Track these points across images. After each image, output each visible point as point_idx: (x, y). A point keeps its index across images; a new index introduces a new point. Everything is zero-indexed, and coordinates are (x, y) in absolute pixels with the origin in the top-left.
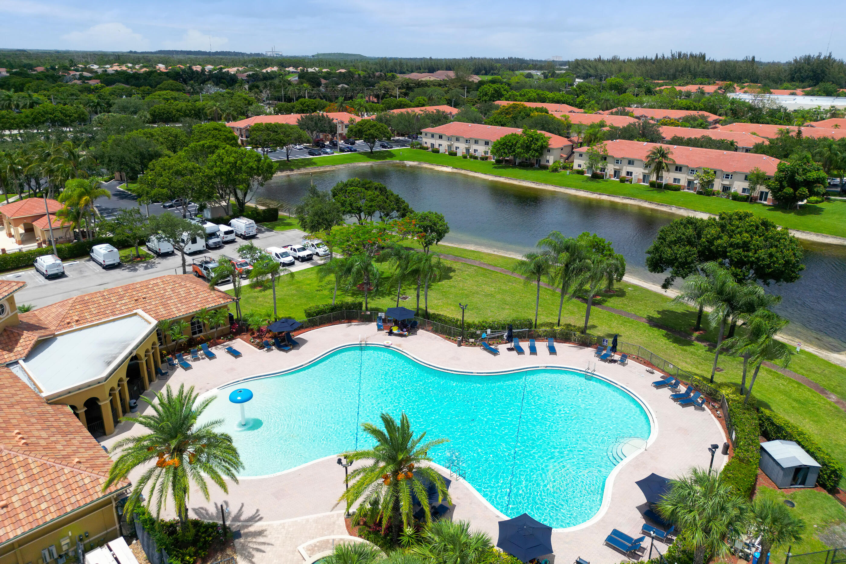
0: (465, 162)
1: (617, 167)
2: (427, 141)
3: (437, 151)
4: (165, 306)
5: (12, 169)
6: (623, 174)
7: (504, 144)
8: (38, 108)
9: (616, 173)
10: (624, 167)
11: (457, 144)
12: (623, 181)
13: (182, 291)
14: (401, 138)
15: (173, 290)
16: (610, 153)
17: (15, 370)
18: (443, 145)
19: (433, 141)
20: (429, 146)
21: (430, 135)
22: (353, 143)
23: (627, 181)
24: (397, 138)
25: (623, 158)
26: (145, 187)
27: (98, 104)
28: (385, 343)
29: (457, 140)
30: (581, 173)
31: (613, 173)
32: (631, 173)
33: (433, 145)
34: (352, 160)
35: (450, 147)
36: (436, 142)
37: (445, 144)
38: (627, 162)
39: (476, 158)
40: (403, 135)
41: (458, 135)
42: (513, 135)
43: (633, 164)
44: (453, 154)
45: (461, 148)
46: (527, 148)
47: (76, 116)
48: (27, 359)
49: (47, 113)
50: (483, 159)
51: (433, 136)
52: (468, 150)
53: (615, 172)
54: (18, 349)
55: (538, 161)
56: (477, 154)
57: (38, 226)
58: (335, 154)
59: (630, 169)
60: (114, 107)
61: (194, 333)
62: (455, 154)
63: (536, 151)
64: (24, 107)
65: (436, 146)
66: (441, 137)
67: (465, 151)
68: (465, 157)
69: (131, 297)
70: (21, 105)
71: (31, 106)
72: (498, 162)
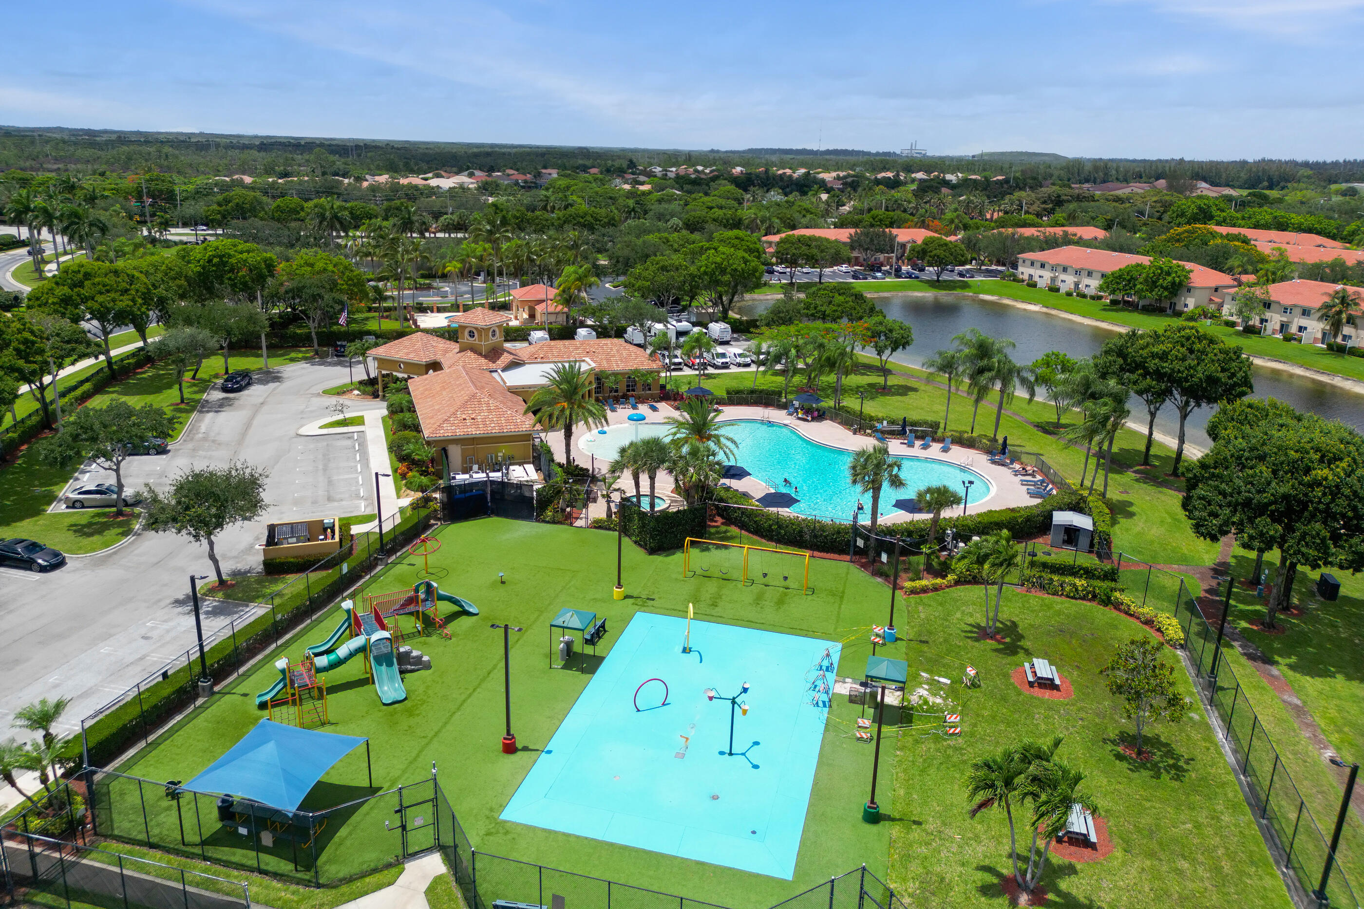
0: (1069, 301)
1: (1285, 319)
2: (1024, 271)
3: (1034, 285)
4: (608, 360)
5: (529, 258)
6: (1294, 329)
7: (1120, 277)
8: (571, 210)
9: (1284, 327)
10: (1296, 320)
11: (1063, 276)
12: (1288, 339)
13: (625, 353)
14: (1000, 268)
15: (618, 351)
16: (1274, 297)
17: (495, 375)
18: (1044, 278)
19: (1031, 271)
20: (1026, 277)
21: (1028, 263)
22: (922, 270)
23: (1295, 339)
24: (994, 267)
25: (1295, 306)
26: (632, 280)
27: (633, 210)
28: (786, 422)
29: (1065, 270)
30: (1232, 324)
31: (1278, 327)
32: (1306, 328)
33: (1031, 276)
34: (904, 287)
35: (1053, 279)
36: (1036, 272)
37: (1047, 275)
38: (1299, 311)
39: (1084, 296)
40: (1004, 265)
41: (1066, 264)
42: (1138, 265)
43: (1309, 315)
44: (1054, 289)
45: (1067, 281)
46: (1152, 284)
47: (606, 220)
48: (505, 369)
49: (578, 216)
50: (1093, 298)
51: (1032, 264)
52: (1077, 285)
53: (1282, 326)
54: (499, 362)
55: (1173, 305)
56: (1087, 291)
57: (539, 309)
58: (887, 280)
59: (1304, 322)
60: (651, 213)
61: (628, 391)
62: (1058, 290)
63: (1166, 289)
64: (559, 209)
65: (1036, 278)
66: (1043, 266)
67: (1072, 286)
68: (1069, 294)
69: (584, 349)
70: (557, 207)
71: (566, 207)
72: (1114, 302)
